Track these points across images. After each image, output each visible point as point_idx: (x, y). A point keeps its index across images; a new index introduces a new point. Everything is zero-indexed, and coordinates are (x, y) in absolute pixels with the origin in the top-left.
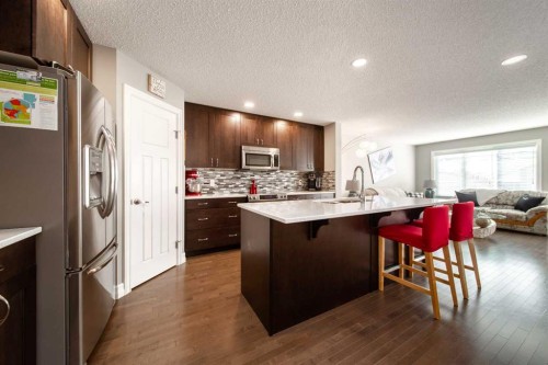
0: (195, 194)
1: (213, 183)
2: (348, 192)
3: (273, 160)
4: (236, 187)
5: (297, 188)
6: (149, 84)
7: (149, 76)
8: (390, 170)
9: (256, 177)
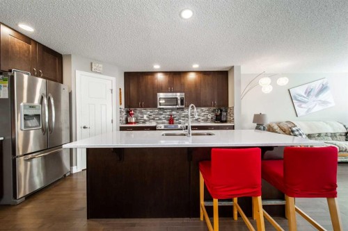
0: (132, 123)
1: (145, 117)
2: (255, 125)
3: (179, 102)
4: (160, 119)
5: (206, 120)
6: (92, 68)
7: (92, 64)
8: (324, 103)
9: (174, 113)
